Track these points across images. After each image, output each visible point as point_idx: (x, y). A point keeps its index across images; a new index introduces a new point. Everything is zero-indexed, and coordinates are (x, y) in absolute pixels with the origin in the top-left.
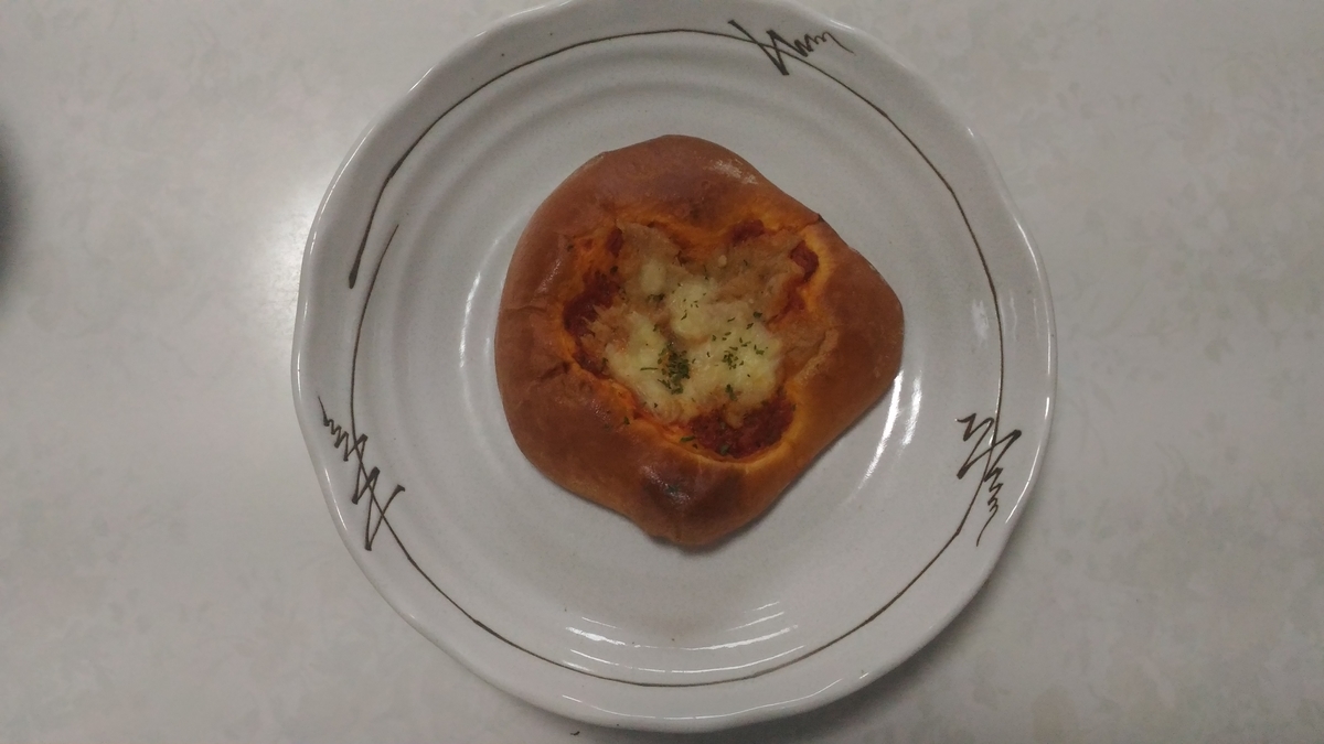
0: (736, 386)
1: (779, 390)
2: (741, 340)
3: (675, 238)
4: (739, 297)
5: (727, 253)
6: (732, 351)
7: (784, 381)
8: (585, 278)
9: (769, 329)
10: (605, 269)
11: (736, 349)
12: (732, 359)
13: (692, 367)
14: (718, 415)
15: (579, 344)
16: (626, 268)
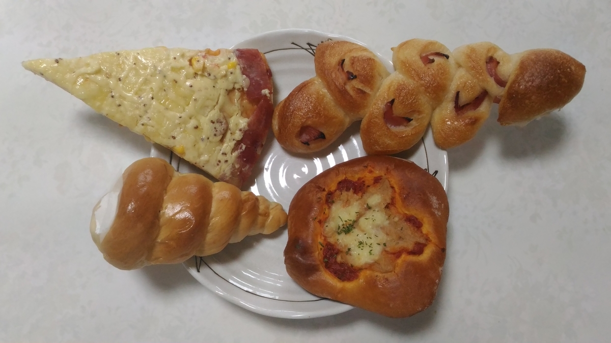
0: (352, 252)
1: (360, 269)
2: (371, 244)
3: (393, 199)
4: (387, 234)
5: (400, 219)
6: (365, 243)
7: (366, 269)
8: (359, 179)
9: (382, 252)
10: (367, 183)
11: (367, 244)
12: (362, 245)
13: (351, 233)
14: (338, 252)
15: (335, 191)
16: (371, 189)
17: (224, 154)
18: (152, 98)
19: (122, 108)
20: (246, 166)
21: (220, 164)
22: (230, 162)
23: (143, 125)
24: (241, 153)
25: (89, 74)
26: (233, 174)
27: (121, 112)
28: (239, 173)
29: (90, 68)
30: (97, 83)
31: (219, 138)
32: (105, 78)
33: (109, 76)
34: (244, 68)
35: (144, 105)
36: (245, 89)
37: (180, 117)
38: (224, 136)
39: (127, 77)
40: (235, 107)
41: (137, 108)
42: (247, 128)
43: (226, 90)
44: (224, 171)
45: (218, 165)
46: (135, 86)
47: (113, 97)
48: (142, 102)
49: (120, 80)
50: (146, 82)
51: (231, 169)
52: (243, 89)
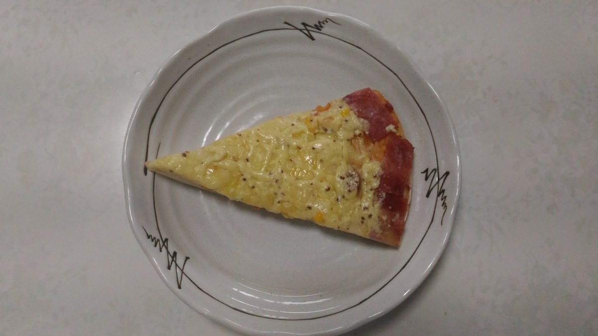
17: (366, 208)
18: (282, 171)
19: (256, 189)
20: (395, 215)
21: (365, 221)
22: (375, 216)
23: (279, 202)
24: (383, 202)
25: (218, 161)
26: (383, 228)
27: (256, 194)
28: (389, 226)
29: (216, 155)
30: (227, 170)
31: (354, 193)
32: (233, 162)
33: (236, 159)
34: (358, 111)
35: (276, 181)
36: (367, 133)
37: (312, 184)
38: (359, 188)
39: (253, 156)
40: (362, 155)
41: (271, 186)
42: (382, 172)
43: (348, 140)
44: (372, 228)
45: (362, 222)
46: (263, 163)
47: (245, 180)
48: (274, 178)
49: (247, 160)
50: (273, 156)
51: (379, 223)
52: (364, 133)
